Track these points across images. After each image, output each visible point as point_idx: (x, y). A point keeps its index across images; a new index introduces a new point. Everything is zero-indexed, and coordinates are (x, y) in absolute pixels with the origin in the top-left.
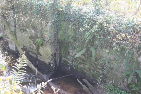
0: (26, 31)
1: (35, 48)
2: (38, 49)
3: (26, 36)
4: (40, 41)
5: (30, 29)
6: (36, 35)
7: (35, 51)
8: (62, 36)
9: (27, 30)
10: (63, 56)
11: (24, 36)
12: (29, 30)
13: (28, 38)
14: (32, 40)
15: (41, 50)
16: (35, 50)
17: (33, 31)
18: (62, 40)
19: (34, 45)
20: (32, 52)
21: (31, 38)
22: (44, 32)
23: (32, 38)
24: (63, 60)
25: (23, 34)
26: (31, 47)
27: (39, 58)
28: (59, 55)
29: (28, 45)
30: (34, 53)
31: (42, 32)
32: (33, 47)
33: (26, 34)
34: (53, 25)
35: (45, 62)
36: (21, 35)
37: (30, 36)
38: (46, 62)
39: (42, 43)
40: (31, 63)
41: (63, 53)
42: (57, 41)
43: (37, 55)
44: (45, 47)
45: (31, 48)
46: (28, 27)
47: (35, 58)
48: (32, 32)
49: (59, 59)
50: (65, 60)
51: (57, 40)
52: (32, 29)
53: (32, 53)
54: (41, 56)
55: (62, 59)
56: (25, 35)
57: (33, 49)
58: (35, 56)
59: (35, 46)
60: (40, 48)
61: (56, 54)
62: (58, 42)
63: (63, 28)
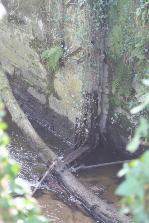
0: (22, 22)
1: (44, 75)
2: (51, 76)
3: (22, 37)
5: (34, 16)
6: (48, 37)
7: (44, 85)
8: (119, 42)
9: (27, 19)
10: (117, 102)
11: (17, 38)
12: (30, 21)
13: (27, 45)
14: (37, 51)
16: (44, 81)
17: (41, 24)
18: (117, 55)
19: (42, 67)
20: (34, 87)
21: (36, 44)
22: (68, 29)
23: (38, 45)
24: (115, 115)
25: (16, 31)
26: (34, 72)
27: (51, 106)
28: (106, 100)
29: (24, 65)
30: (40, 92)
31: (63, 28)
32: (39, 72)
33: (22, 31)
35: (67, 118)
36: (9, 34)
37: (32, 37)
38: (70, 119)
41: (117, 92)
42: (103, 55)
43: (47, 96)
44: (69, 73)
45: (33, 76)
46: (28, 12)
48: (37, 26)
49: (106, 112)
50: (123, 116)
51: (104, 53)
52: (39, 18)
53: (35, 91)
54: (58, 98)
55: (115, 111)
56: (19, 35)
57: (37, 78)
58: (41, 98)
59: (45, 67)
60: (58, 75)
61: (97, 96)
62: (105, 60)
63: (121, 19)
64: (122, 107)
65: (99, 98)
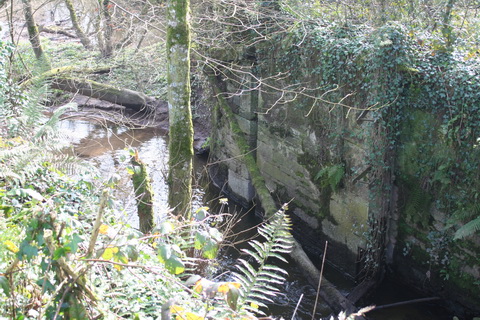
0: (289, 134)
1: (316, 196)
2: (326, 198)
3: (288, 151)
4: (336, 174)
5: (305, 128)
6: (324, 152)
7: (316, 207)
8: (413, 162)
9: (294, 131)
10: (409, 230)
11: (281, 152)
12: (299, 133)
13: (295, 161)
14: (307, 168)
15: (337, 206)
16: (316, 202)
17: (313, 137)
18: (409, 176)
19: (313, 186)
20: (303, 208)
21: (305, 159)
22: (350, 145)
23: (309, 162)
24: (408, 245)
25: (280, 144)
26: (302, 191)
27: (325, 231)
28: (395, 227)
29: (291, 183)
30: (310, 213)
31: (343, 143)
32: (311, 191)
33: (288, 145)
34: (384, 122)
35: (346, 246)
36: (272, 147)
37: (301, 152)
38: (350, 247)
39: (342, 180)
40: (297, 244)
41: (412, 220)
42: (393, 176)
43: (320, 221)
44: (349, 196)
45: (301, 195)
46: (296, 122)
47: (315, 230)
48: (308, 139)
49: (393, 241)
50: (416, 246)
51: (395, 174)
52: (311, 131)
53: (303, 213)
54: (335, 223)
55: (406, 240)
56: (284, 149)
57: (307, 198)
58: (313, 222)
59: (318, 187)
60: (334, 196)
61: (385, 223)
62: (395, 182)
63: (416, 135)
64: (415, 236)
65: (388, 225)
